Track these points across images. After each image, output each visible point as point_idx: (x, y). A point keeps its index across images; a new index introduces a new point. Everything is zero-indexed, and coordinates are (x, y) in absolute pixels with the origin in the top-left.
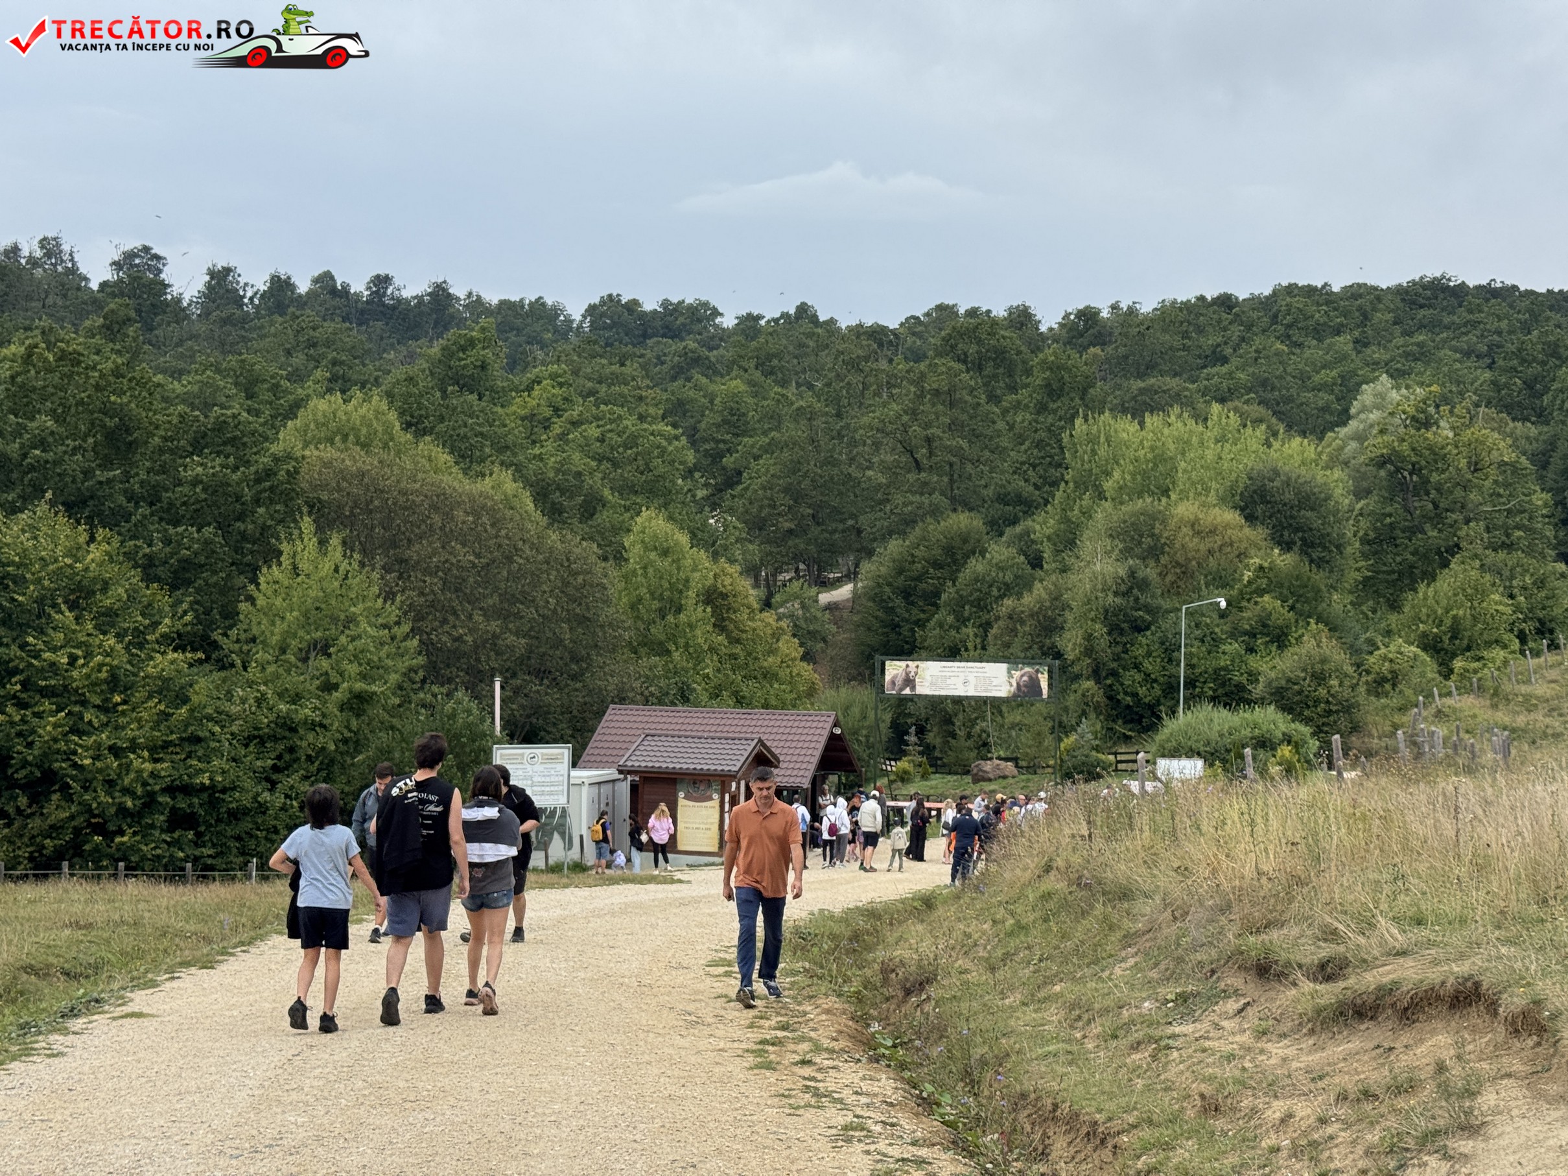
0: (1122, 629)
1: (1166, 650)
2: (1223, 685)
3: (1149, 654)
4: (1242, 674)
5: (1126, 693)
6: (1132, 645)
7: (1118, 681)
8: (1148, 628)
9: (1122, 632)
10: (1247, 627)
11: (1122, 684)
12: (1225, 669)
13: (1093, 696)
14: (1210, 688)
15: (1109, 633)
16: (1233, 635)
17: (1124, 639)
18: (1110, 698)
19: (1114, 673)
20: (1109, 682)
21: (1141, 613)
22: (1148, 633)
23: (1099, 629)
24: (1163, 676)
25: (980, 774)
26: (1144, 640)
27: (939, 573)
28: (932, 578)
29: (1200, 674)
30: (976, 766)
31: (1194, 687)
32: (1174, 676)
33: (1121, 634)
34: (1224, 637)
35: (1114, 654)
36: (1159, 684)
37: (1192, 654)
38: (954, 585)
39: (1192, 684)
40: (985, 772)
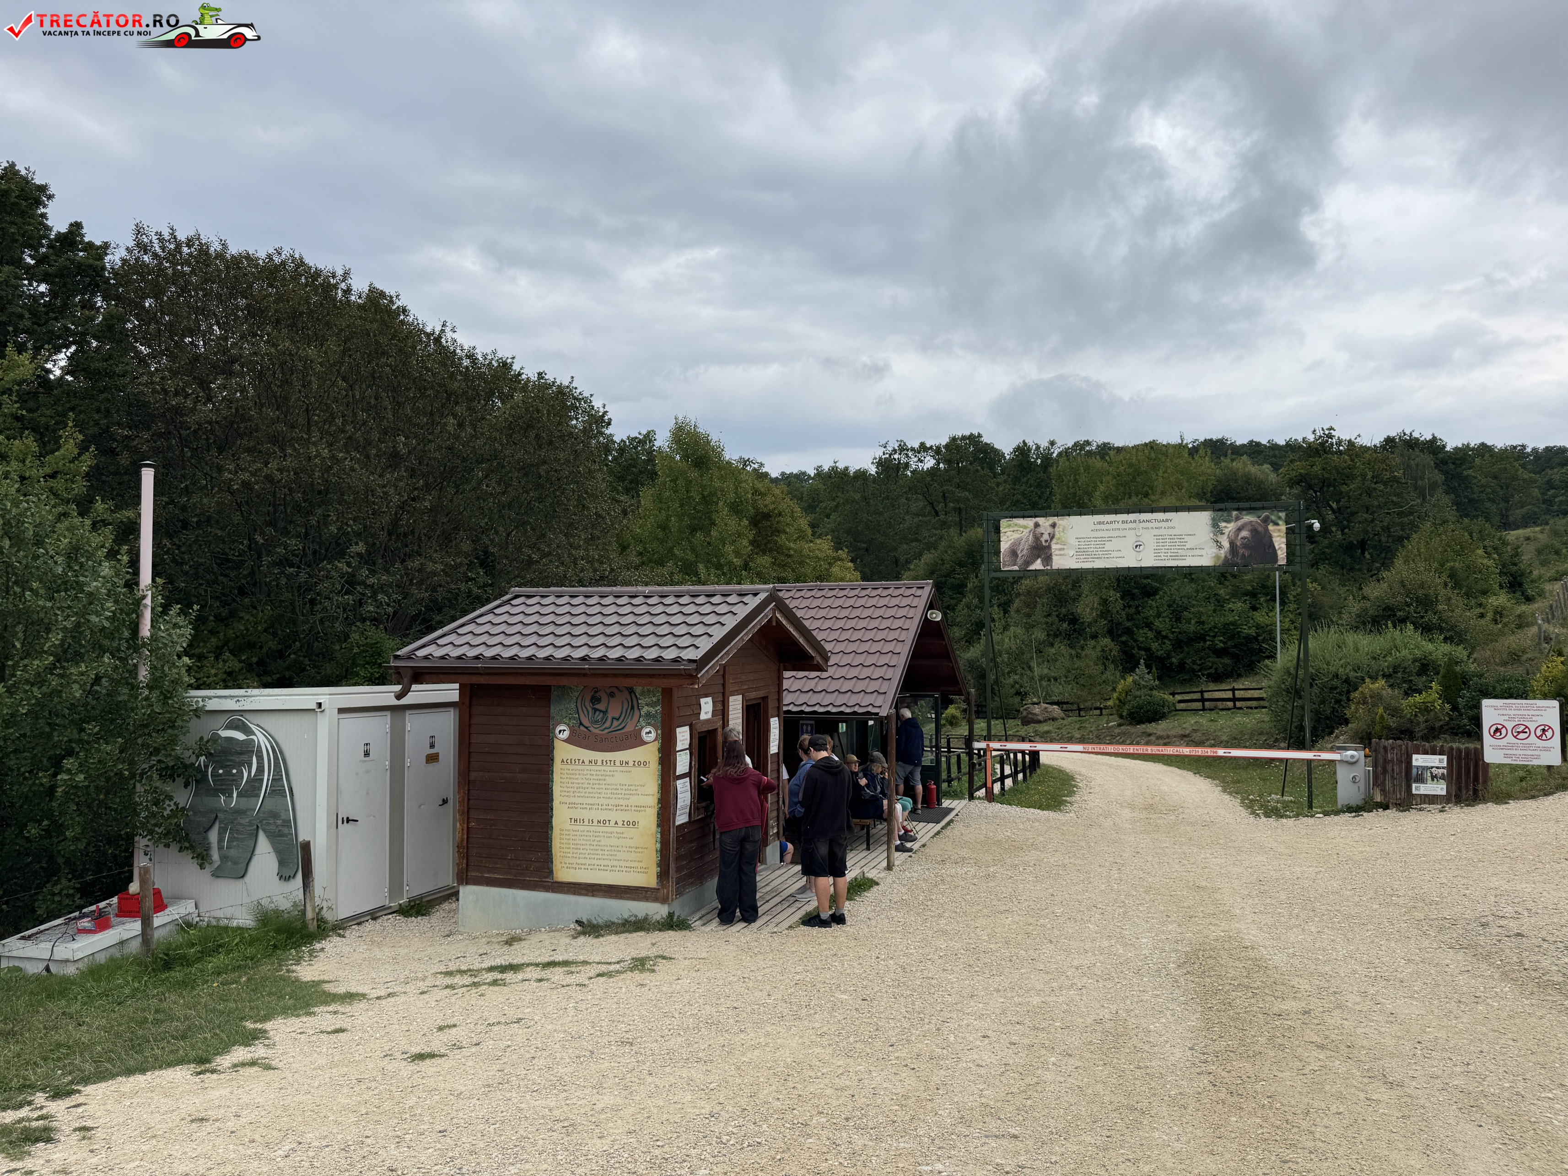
0: (1134, 595)
1: (1173, 611)
2: (1232, 637)
3: (1159, 615)
4: (1250, 628)
5: (1140, 648)
6: (1143, 608)
7: (1133, 638)
8: (1155, 593)
9: (1133, 597)
10: (1249, 588)
11: (1136, 641)
12: (1234, 623)
13: (1111, 650)
14: (1221, 641)
15: (1122, 598)
16: (1236, 594)
17: (1136, 603)
18: (1125, 653)
19: (1128, 631)
20: (1124, 639)
21: (1150, 581)
22: (1157, 597)
23: (1114, 595)
24: (1173, 633)
25: (1030, 716)
26: (1153, 603)
27: (963, 570)
28: (959, 574)
29: (1210, 629)
30: (1026, 710)
31: (1205, 641)
32: (1185, 632)
33: (1133, 599)
34: (1228, 597)
35: (1127, 615)
36: (1170, 640)
37: (1201, 613)
38: (977, 577)
39: (1202, 638)
40: (1035, 714)
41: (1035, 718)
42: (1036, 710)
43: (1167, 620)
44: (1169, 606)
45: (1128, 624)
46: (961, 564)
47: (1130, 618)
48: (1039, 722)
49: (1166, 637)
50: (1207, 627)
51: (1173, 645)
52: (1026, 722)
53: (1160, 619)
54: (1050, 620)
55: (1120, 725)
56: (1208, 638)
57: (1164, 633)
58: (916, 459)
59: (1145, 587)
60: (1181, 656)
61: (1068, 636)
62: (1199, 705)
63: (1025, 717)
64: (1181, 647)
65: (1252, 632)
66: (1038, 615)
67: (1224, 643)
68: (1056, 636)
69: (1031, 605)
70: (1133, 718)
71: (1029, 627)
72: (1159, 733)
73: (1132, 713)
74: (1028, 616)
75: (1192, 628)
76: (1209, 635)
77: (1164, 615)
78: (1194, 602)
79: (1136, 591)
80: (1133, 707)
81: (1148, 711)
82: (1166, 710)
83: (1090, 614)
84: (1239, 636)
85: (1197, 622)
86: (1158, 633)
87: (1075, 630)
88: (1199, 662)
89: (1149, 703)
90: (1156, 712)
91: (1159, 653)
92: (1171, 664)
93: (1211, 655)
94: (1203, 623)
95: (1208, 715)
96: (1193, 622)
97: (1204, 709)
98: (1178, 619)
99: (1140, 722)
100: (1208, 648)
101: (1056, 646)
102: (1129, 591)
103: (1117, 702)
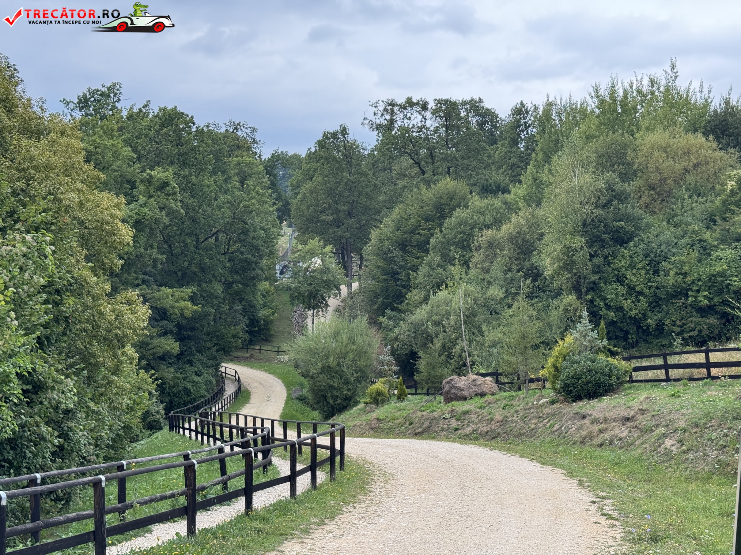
0: (603, 241)
1: (650, 261)
2: (719, 292)
3: (632, 266)
5: (608, 307)
6: (614, 258)
7: (600, 295)
8: (631, 239)
9: (603, 244)
11: (605, 299)
12: (722, 274)
14: (706, 296)
15: (589, 246)
17: (606, 252)
21: (622, 224)
22: (631, 244)
24: (650, 287)
25: (453, 391)
26: (626, 251)
27: (429, 225)
28: (424, 229)
29: (693, 282)
30: (448, 383)
31: (687, 296)
32: (663, 287)
33: (603, 247)
35: (594, 266)
36: (646, 296)
37: (683, 263)
38: (441, 231)
39: (682, 293)
40: (458, 388)
41: (459, 393)
42: (462, 382)
43: (643, 272)
44: (646, 256)
45: (595, 277)
46: (427, 219)
47: (597, 270)
48: (465, 399)
49: (641, 293)
50: (689, 279)
51: (650, 304)
52: (449, 399)
53: (634, 271)
54: (510, 275)
55: (553, 402)
56: (690, 293)
57: (638, 288)
58: (401, 116)
59: (618, 231)
60: (659, 315)
62: (661, 374)
63: (448, 392)
64: (659, 306)
66: (497, 270)
67: (710, 299)
68: (516, 294)
69: (491, 258)
70: (569, 393)
72: (595, 414)
73: (567, 386)
75: (671, 280)
76: (691, 289)
77: (639, 266)
78: (674, 250)
79: (606, 236)
80: (568, 377)
81: (588, 383)
82: (613, 380)
83: (552, 264)
85: (677, 274)
86: (631, 288)
88: (678, 323)
89: (590, 371)
90: (598, 385)
91: (633, 314)
92: (648, 326)
93: (694, 313)
94: (685, 275)
95: (670, 388)
96: (672, 273)
97: (668, 379)
98: (656, 272)
99: (578, 398)
100: (691, 305)
102: (599, 237)
103: (552, 370)
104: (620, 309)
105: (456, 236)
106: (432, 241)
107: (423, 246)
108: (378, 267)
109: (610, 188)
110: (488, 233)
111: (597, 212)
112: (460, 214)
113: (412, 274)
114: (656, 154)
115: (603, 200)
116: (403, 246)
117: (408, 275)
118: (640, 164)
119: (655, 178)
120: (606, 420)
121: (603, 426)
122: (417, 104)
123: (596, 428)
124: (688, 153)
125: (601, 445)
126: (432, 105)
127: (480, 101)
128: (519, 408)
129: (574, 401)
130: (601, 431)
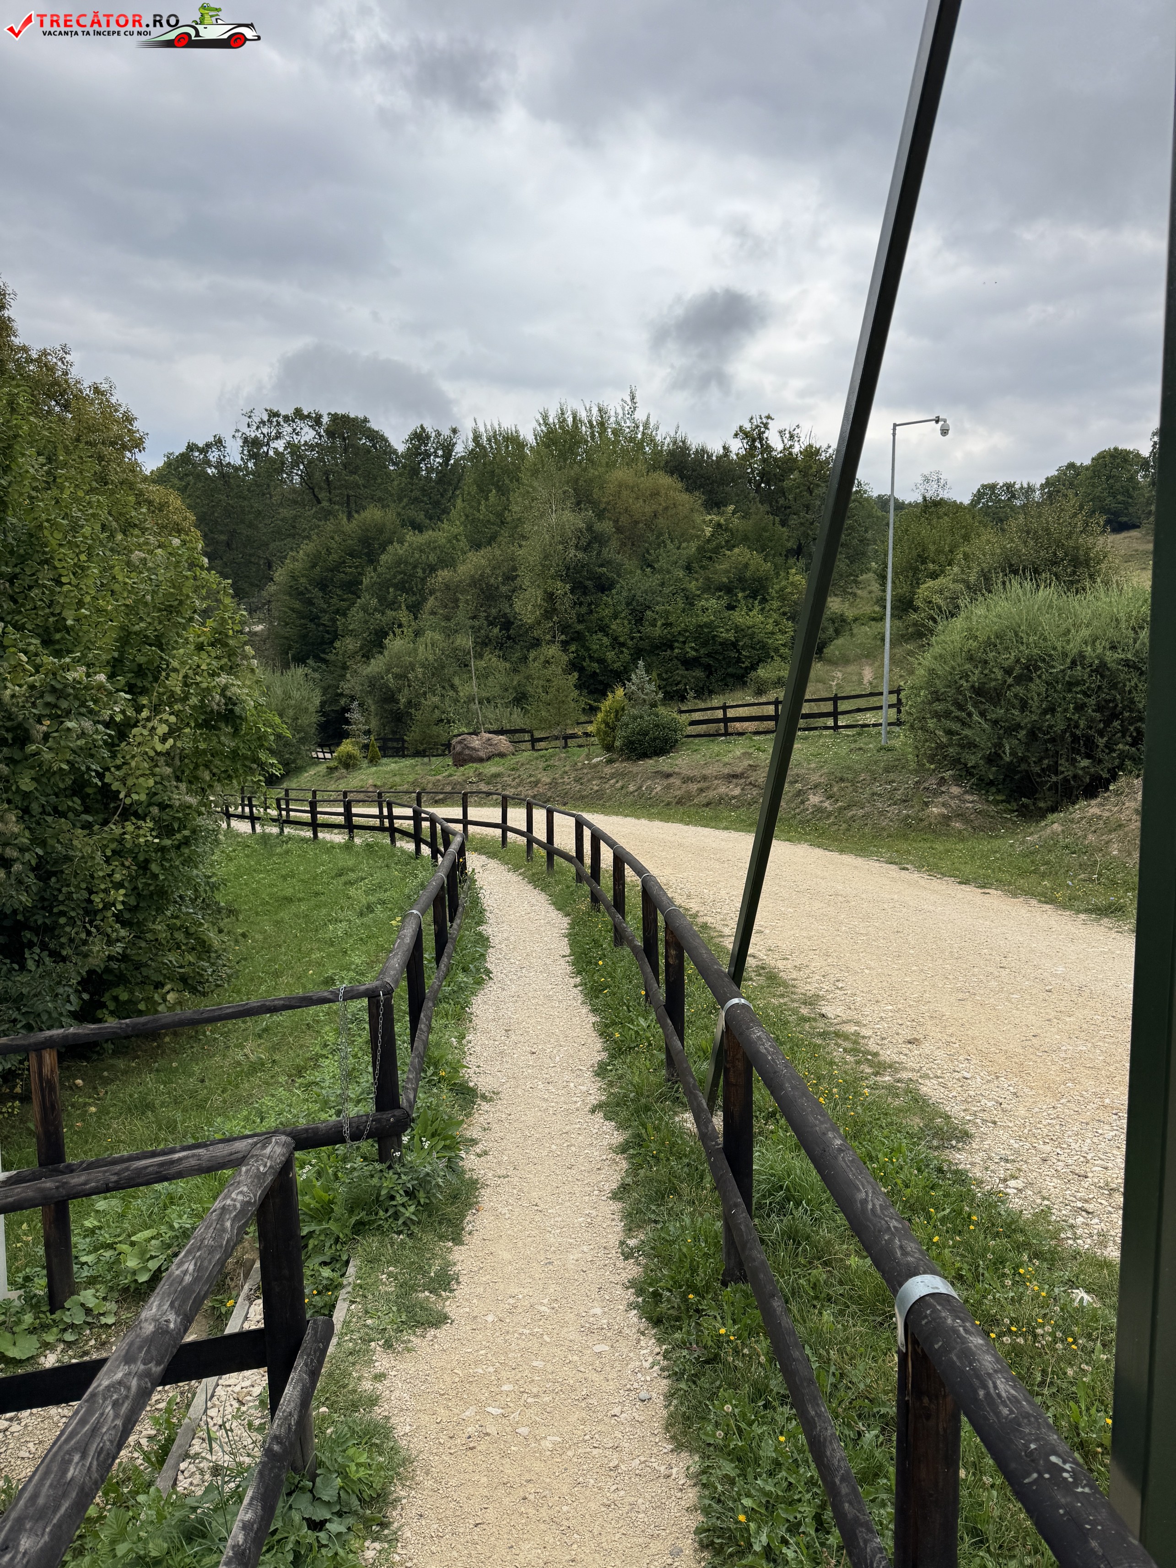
8: (611, 587)
14: (692, 648)
15: (572, 592)
17: (589, 599)
19: (580, 637)
20: (573, 646)
21: (604, 570)
24: (632, 639)
25: (467, 752)
26: (609, 600)
27: (357, 561)
28: (350, 567)
29: (679, 633)
30: (460, 742)
31: (672, 648)
32: (648, 638)
33: (585, 594)
34: (698, 592)
35: (578, 615)
36: (628, 648)
37: (667, 612)
38: (375, 570)
39: (669, 645)
40: (474, 749)
41: (474, 754)
42: (476, 742)
43: (626, 622)
45: (580, 627)
46: (353, 555)
47: (581, 619)
48: (481, 760)
49: (623, 645)
50: (675, 630)
52: (461, 761)
53: (618, 621)
54: (476, 623)
55: (610, 761)
56: (676, 644)
57: (622, 639)
58: (290, 430)
59: (600, 577)
61: (500, 646)
62: (720, 728)
63: (460, 754)
65: (731, 636)
66: (462, 615)
67: (696, 650)
68: (484, 644)
69: (451, 604)
70: (631, 750)
71: (449, 633)
74: (448, 619)
75: (658, 631)
76: (677, 641)
77: (623, 615)
78: (659, 599)
79: (589, 583)
80: (630, 733)
83: (532, 613)
84: (714, 643)
85: (663, 625)
86: (615, 639)
87: (509, 638)
91: (616, 666)
94: (670, 625)
96: (659, 623)
97: (726, 734)
98: (639, 621)
101: (486, 657)
102: (581, 582)
104: (601, 661)
105: (395, 577)
106: (366, 581)
107: (352, 587)
108: (293, 610)
109: (590, 528)
110: (444, 575)
111: (580, 555)
112: (396, 550)
113: (340, 621)
114: (625, 493)
115: (584, 542)
116: (323, 585)
117: (334, 621)
118: (608, 503)
119: (624, 520)
120: (705, 778)
121: (702, 785)
122: (309, 416)
123: (694, 787)
124: (655, 494)
125: (707, 805)
126: (325, 420)
127: (366, 420)
128: (567, 768)
129: (638, 759)
130: (701, 790)
